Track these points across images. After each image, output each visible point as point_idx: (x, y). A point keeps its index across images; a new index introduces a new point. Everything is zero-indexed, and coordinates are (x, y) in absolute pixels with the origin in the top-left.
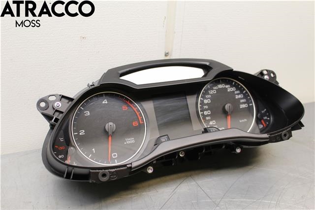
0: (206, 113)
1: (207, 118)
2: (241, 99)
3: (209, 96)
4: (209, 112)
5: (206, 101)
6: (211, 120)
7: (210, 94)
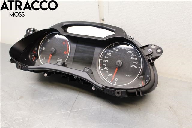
0: (105, 61)
1: (104, 64)
2: (135, 61)
3: (112, 52)
4: (107, 61)
5: (108, 54)
6: (106, 66)
7: (113, 51)
